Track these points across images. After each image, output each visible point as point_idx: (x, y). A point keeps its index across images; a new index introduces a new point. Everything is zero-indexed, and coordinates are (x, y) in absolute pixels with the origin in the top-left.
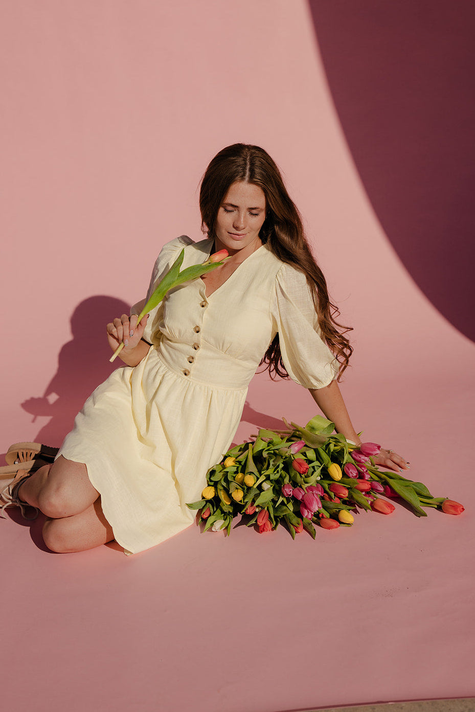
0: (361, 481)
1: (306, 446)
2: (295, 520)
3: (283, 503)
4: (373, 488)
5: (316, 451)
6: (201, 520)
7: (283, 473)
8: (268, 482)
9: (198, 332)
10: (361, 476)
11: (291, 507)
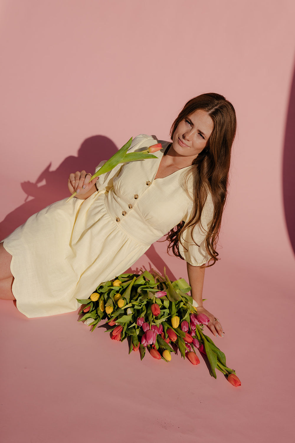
0: (188, 335)
1: (166, 296)
2: (136, 342)
3: (134, 327)
4: (193, 343)
5: (171, 303)
6: (82, 311)
7: (144, 307)
8: (132, 309)
9: (136, 198)
10: (189, 332)
11: (138, 332)
